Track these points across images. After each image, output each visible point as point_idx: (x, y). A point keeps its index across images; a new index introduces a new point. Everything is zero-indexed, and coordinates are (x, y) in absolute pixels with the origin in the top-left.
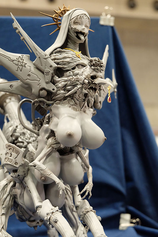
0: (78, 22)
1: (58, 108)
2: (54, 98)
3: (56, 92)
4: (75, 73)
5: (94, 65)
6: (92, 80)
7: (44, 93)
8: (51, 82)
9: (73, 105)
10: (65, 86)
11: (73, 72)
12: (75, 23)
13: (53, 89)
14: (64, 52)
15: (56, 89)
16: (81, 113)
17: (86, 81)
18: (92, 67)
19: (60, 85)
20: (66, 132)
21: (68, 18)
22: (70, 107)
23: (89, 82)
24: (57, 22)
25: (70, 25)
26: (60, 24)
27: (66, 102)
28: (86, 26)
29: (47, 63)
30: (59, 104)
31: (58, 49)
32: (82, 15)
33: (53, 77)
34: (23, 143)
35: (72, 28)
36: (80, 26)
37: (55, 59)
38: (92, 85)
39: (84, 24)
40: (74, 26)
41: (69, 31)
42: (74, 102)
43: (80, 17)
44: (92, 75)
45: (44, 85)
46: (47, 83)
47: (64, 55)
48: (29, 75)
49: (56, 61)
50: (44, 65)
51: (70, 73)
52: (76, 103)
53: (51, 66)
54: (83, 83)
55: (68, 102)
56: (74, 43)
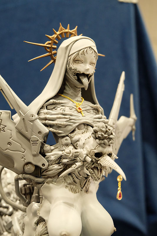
0: (79, 59)
1: (49, 189)
2: (44, 173)
3: (48, 167)
4: (74, 139)
5: (99, 138)
6: (97, 159)
7: (30, 168)
8: (40, 153)
9: (70, 184)
10: (61, 158)
11: (71, 138)
12: (76, 61)
13: (43, 165)
14: (60, 104)
15: (47, 164)
16: (81, 194)
17: (89, 159)
18: (97, 140)
19: (53, 158)
20: (60, 231)
21: (66, 53)
22: (66, 187)
23: (92, 161)
24: (51, 52)
25: (68, 63)
26: (55, 54)
27: (62, 180)
28: (91, 63)
29: (34, 127)
30: (51, 182)
31: (51, 101)
32: (86, 50)
33: (42, 147)
34: (7, 208)
35: (71, 69)
36: (82, 65)
37: (46, 119)
38: (95, 165)
39: (89, 61)
40: (74, 66)
41: (66, 71)
42: (71, 178)
43: (83, 52)
44: (96, 151)
45: (31, 159)
46: (34, 156)
47: (59, 110)
48: (9, 143)
49: (47, 122)
50: (29, 130)
51: (66, 140)
52: (74, 181)
53: (40, 132)
54: (84, 161)
55: (64, 180)
56: (74, 87)
